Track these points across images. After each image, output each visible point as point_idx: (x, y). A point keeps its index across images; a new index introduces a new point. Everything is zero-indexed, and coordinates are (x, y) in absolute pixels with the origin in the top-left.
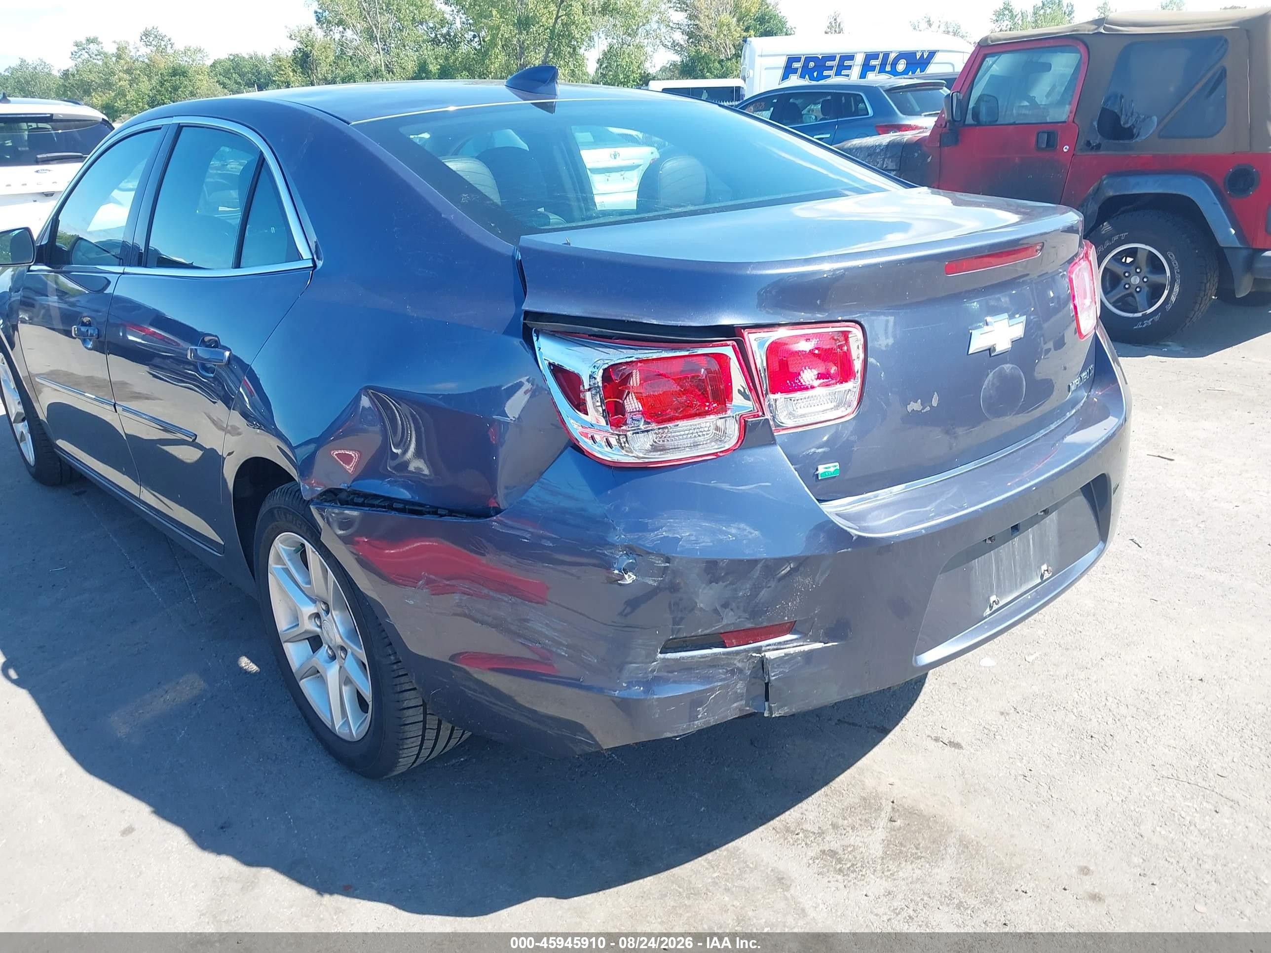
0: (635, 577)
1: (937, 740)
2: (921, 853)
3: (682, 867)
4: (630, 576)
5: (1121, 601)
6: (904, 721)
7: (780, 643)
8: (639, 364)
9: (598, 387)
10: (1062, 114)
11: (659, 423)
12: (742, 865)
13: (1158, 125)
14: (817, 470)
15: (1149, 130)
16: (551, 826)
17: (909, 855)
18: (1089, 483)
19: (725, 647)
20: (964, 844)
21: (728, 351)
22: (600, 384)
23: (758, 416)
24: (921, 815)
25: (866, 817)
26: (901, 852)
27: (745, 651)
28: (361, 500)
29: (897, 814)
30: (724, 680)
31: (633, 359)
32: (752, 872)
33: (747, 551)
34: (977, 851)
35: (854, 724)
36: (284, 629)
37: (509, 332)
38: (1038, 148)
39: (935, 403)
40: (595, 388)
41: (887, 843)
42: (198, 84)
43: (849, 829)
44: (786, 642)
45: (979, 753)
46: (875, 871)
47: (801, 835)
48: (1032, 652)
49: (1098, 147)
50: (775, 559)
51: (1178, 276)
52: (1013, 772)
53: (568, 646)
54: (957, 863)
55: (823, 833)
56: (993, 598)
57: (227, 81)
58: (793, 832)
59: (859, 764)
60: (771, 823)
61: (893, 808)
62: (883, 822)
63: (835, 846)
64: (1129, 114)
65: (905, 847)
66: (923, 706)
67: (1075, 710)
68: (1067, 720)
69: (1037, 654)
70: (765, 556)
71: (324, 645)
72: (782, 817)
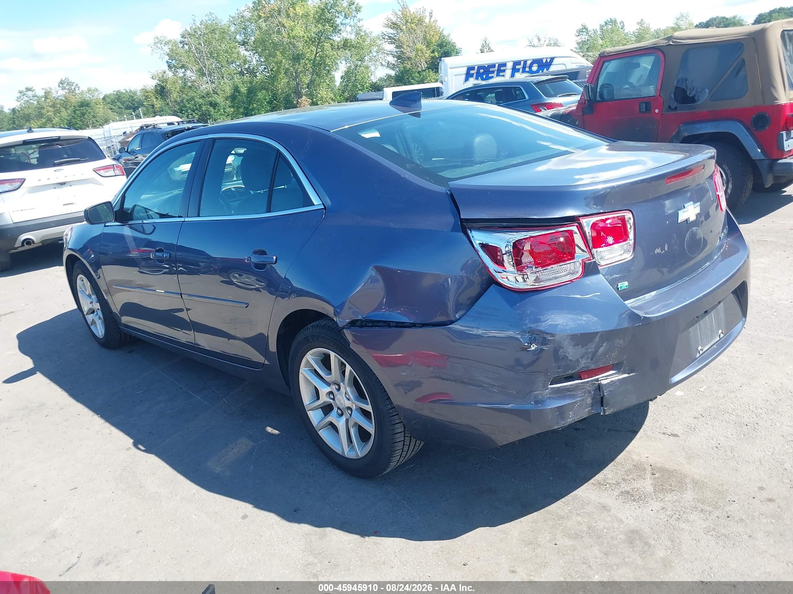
0: (536, 346)
1: (664, 434)
2: (674, 488)
3: (550, 506)
4: (533, 346)
5: (742, 357)
6: (644, 426)
7: (608, 376)
8: (531, 239)
9: (511, 252)
10: (651, 91)
11: (543, 267)
12: (581, 502)
13: (709, 94)
14: (618, 285)
15: (704, 97)
16: (473, 494)
17: (668, 489)
18: (736, 289)
19: (582, 380)
20: (695, 483)
21: (574, 229)
22: (512, 250)
23: (591, 260)
24: (667, 470)
25: (639, 474)
26: (663, 489)
27: (591, 381)
28: (371, 324)
29: (655, 471)
30: (581, 396)
31: (528, 236)
32: (588, 505)
33: (592, 328)
34: (703, 485)
35: (618, 431)
36: (307, 404)
37: (454, 229)
38: (641, 112)
39: (666, 249)
40: (509, 253)
41: (655, 486)
42: (97, 110)
43: (632, 480)
44: (610, 375)
45: (689, 438)
46: (652, 499)
47: (608, 485)
48: (701, 386)
49: (676, 108)
50: (606, 331)
51: (730, 179)
52: (710, 445)
53: (498, 387)
54: (694, 491)
55: (619, 483)
56: (700, 348)
57: (113, 107)
58: (602, 485)
59: (627, 449)
60: (590, 481)
61: (652, 469)
62: (648, 475)
63: (628, 489)
64: (692, 89)
65: (664, 486)
66: (652, 418)
67: (734, 413)
68: (731, 418)
69: (705, 387)
70: (601, 330)
71: (335, 408)
72: (595, 478)
